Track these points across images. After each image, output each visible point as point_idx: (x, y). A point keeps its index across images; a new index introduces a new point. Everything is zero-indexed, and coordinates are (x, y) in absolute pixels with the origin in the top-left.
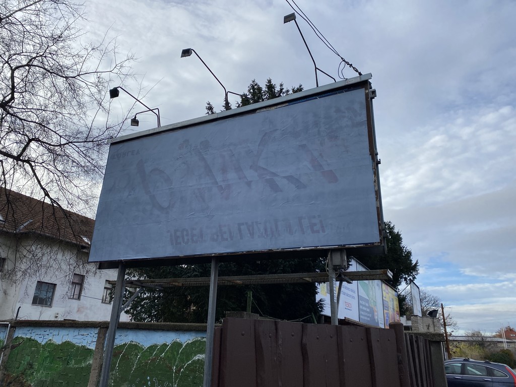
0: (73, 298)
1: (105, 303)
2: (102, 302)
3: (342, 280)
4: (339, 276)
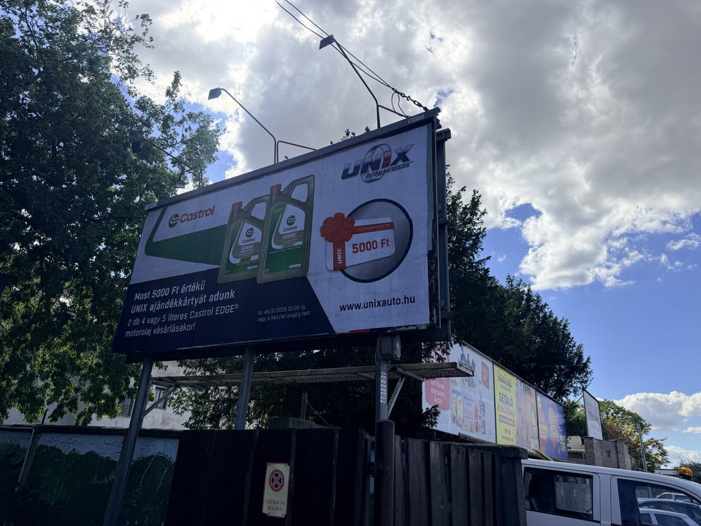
3: (402, 375)
4: (394, 370)
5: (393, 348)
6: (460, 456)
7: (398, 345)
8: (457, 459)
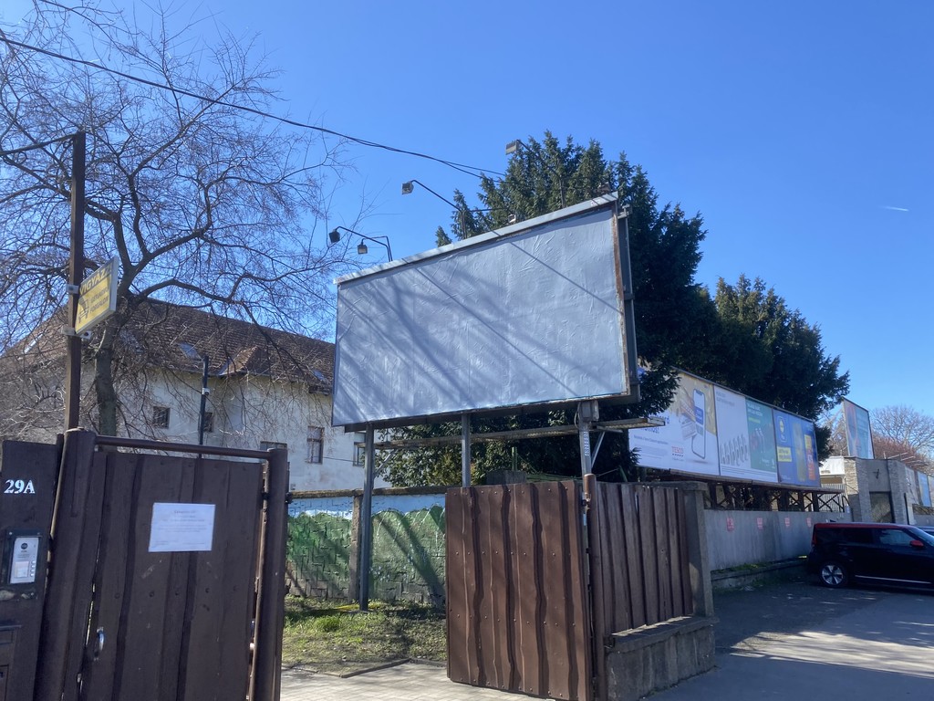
0: (312, 462)
1: (358, 465)
2: (354, 465)
3: (602, 431)
4: (594, 427)
5: (592, 412)
6: (646, 494)
7: (596, 408)
8: (643, 495)
